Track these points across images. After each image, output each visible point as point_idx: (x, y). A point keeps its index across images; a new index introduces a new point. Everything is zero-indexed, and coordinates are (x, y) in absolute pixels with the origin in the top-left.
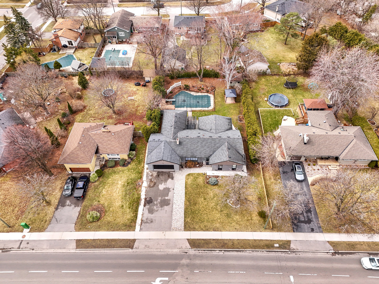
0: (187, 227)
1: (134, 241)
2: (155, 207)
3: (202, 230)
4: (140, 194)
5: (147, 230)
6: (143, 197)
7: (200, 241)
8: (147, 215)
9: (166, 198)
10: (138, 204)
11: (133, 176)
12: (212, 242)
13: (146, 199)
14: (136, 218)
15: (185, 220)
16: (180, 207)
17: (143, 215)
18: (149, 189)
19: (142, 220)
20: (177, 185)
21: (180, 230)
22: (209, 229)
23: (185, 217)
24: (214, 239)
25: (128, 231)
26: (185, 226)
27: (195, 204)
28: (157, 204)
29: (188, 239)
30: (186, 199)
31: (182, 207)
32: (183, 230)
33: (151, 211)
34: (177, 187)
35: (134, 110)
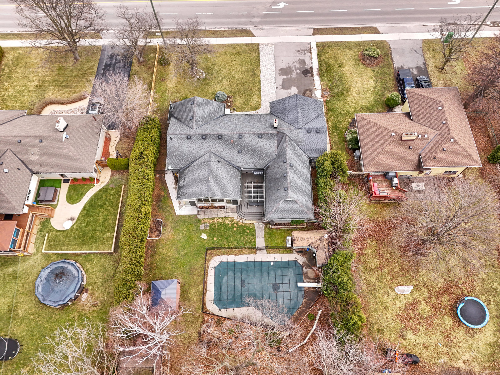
0: (256, 48)
1: (314, 34)
2: (298, 66)
3: (238, 45)
4: (321, 81)
5: (301, 43)
6: (316, 78)
7: (240, 35)
8: (306, 58)
9: (285, 77)
10: (320, 69)
11: (338, 105)
12: (227, 35)
13: (312, 75)
14: (318, 55)
15: (259, 54)
16: (265, 68)
17: (311, 58)
18: (312, 87)
19: (311, 52)
20: (272, 93)
21: (263, 44)
23: (259, 57)
24: (225, 37)
25: (324, 42)
26: (258, 48)
27: (247, 71)
28: (296, 69)
29: (254, 36)
30: (259, 76)
31: (263, 68)
32: (260, 44)
33: (303, 62)
34: (272, 91)
35: (387, 256)
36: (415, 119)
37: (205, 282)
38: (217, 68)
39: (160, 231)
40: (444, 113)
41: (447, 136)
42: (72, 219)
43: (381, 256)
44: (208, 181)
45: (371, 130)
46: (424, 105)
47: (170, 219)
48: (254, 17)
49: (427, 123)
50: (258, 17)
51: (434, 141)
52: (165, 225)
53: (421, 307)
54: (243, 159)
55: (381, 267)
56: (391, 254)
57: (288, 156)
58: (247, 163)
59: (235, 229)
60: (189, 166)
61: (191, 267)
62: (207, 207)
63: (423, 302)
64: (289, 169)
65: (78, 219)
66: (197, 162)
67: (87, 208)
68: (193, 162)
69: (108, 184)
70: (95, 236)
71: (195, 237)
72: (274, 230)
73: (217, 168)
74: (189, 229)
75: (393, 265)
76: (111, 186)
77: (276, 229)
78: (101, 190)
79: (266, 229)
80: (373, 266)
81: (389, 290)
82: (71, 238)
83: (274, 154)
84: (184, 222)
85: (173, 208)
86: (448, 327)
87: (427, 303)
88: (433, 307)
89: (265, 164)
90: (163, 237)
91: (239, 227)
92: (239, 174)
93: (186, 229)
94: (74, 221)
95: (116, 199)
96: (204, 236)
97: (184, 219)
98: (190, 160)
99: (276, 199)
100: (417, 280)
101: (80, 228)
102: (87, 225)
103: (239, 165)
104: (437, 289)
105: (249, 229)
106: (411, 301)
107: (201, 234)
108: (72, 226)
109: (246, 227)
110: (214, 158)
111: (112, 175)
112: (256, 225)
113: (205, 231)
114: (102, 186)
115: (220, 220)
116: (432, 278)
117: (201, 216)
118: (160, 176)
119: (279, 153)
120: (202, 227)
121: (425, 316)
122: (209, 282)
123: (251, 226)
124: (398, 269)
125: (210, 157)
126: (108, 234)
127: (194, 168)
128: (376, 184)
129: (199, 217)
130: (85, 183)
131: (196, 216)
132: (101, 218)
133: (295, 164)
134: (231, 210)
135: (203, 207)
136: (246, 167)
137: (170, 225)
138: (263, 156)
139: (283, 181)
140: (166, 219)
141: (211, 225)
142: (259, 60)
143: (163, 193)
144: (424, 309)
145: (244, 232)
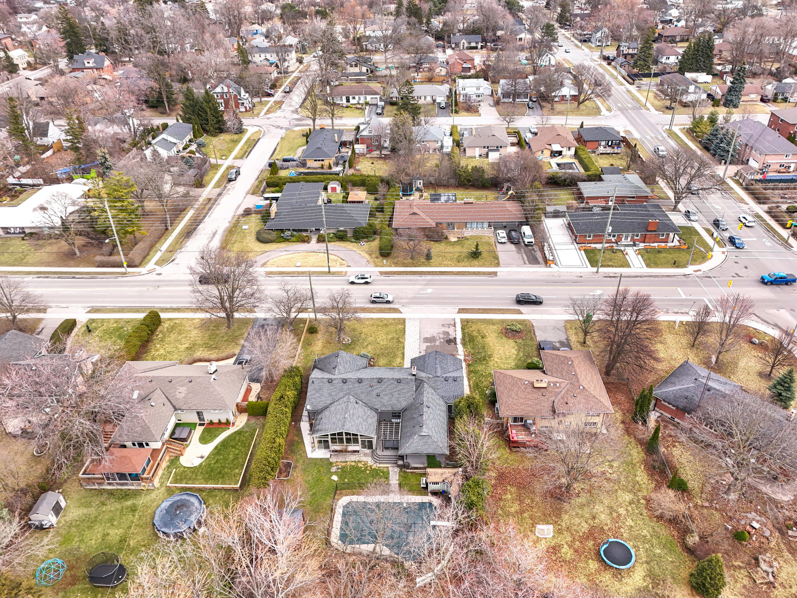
0: (403, 321)
1: (459, 312)
2: (442, 336)
3: (385, 319)
5: (446, 319)
6: (460, 347)
8: (451, 330)
9: (429, 344)
10: (463, 339)
11: (480, 368)
15: (405, 326)
16: (410, 337)
18: (454, 353)
19: (455, 326)
23: (405, 328)
27: (392, 338)
28: (440, 338)
30: (404, 343)
31: (407, 337)
32: (407, 319)
33: (448, 333)
35: (528, 501)
36: (549, 373)
37: (332, 520)
38: (363, 336)
39: (289, 472)
40: (573, 367)
41: (576, 384)
42: (202, 457)
43: (521, 502)
44: (345, 418)
45: (507, 382)
46: (556, 361)
47: (301, 462)
48: (402, 299)
49: (559, 375)
50: (406, 299)
51: (566, 389)
52: (295, 467)
53: (563, 550)
54: (381, 402)
55: (522, 512)
56: (532, 500)
57: (425, 399)
58: (384, 406)
59: (368, 472)
60: (326, 408)
61: (318, 505)
62: (341, 451)
63: (565, 546)
64: (425, 409)
65: (208, 457)
66: (336, 403)
67: (219, 447)
68: (331, 404)
69: (243, 428)
70: (223, 472)
71: (325, 478)
72: (410, 474)
73: (355, 408)
74: (319, 471)
75: (535, 510)
76: (245, 429)
77: (412, 473)
78: (235, 432)
79: (401, 473)
80: (513, 510)
81: (529, 533)
82: (199, 474)
83: (411, 398)
84: (316, 464)
85: (305, 452)
86: (593, 571)
87: (570, 546)
88: (576, 551)
89: (403, 407)
90: (292, 478)
91: (372, 470)
92: (375, 414)
93: (316, 471)
94: (204, 459)
95: (248, 441)
96: (335, 478)
97: (315, 461)
98: (329, 402)
99: (411, 435)
100: (559, 525)
101: (209, 465)
102: (217, 462)
103: (377, 407)
104: (581, 534)
105: (383, 472)
106: (553, 544)
107: (332, 476)
108: (201, 464)
109: (380, 470)
110: (352, 399)
111: (248, 420)
112: (390, 469)
113: (336, 473)
114: (237, 429)
115: (353, 464)
116: (576, 523)
117: (333, 460)
118: (296, 424)
119: (416, 397)
120: (334, 469)
121: (568, 559)
122: (335, 519)
123: (385, 470)
124: (539, 514)
125: (349, 398)
126: (237, 471)
127: (332, 408)
128: (514, 431)
129: (331, 460)
130: (220, 426)
131: (328, 459)
132: (231, 457)
133: (431, 406)
134: (365, 455)
135: (336, 451)
136: (384, 409)
137: (300, 466)
138: (401, 399)
139: (419, 419)
140: (297, 461)
141: (343, 468)
142: (405, 331)
143: (296, 438)
144: (567, 552)
145: (378, 474)
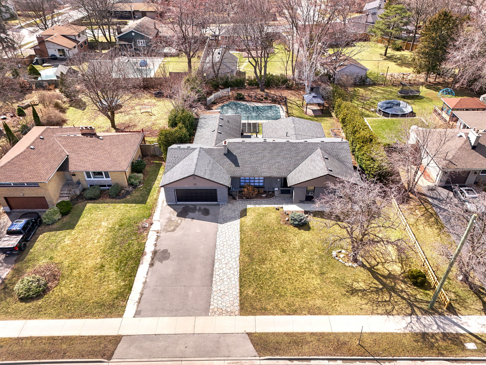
1: (117, 340)
3: (283, 312)
4: (145, 243)
6: (149, 248)
7: (280, 339)
12: (309, 339)
13: (155, 253)
14: (130, 289)
15: (241, 293)
17: (145, 283)
19: (142, 294)
21: (230, 313)
22: (299, 311)
23: (241, 286)
24: (313, 334)
25: (106, 317)
26: (242, 304)
29: (249, 334)
31: (235, 266)
32: (237, 313)
142: (241, 280)
